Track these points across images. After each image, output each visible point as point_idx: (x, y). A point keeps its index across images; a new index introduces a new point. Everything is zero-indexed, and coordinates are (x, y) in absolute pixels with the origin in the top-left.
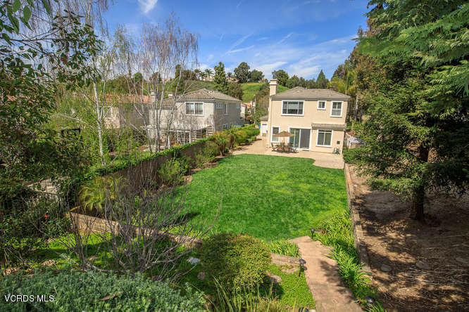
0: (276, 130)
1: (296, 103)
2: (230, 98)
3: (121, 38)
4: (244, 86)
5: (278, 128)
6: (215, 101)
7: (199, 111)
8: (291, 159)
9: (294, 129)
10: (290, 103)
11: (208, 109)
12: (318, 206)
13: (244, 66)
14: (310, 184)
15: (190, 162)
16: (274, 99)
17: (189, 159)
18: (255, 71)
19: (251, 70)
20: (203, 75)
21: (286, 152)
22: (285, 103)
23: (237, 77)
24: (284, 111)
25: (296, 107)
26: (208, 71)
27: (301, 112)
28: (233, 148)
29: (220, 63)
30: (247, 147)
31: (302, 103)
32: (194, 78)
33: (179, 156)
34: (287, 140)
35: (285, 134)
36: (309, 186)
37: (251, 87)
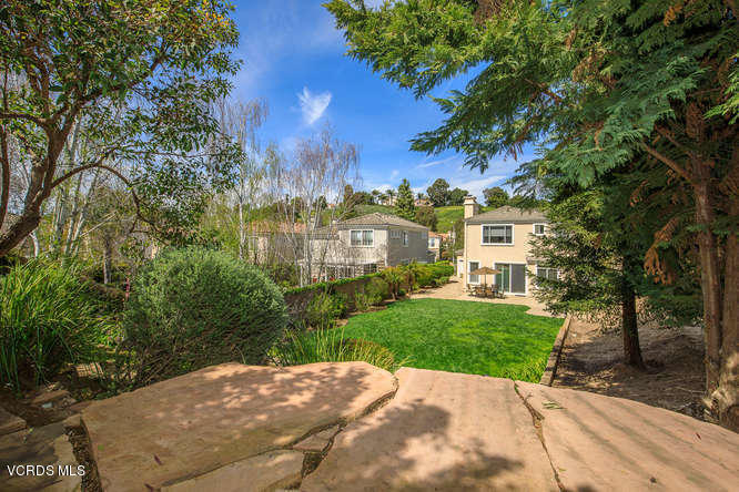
0: (474, 266)
1: (502, 228)
2: (413, 225)
3: (272, 154)
4: (441, 211)
5: (477, 264)
6: (389, 228)
7: (368, 241)
8: (493, 305)
9: (500, 264)
10: (492, 228)
11: (380, 238)
12: (512, 357)
13: (441, 184)
14: (509, 332)
15: (347, 301)
16: (471, 222)
17: (345, 296)
18: (457, 190)
19: (451, 189)
20: (383, 198)
21: (490, 297)
22: (486, 228)
23: (432, 199)
24: (486, 239)
25: (502, 233)
26: (390, 193)
27: (509, 240)
28: (412, 291)
29: (405, 181)
30: (433, 290)
31: (510, 227)
32: (371, 202)
33: (333, 292)
34: (491, 280)
35: (487, 271)
36: (507, 335)
37: (452, 212)
